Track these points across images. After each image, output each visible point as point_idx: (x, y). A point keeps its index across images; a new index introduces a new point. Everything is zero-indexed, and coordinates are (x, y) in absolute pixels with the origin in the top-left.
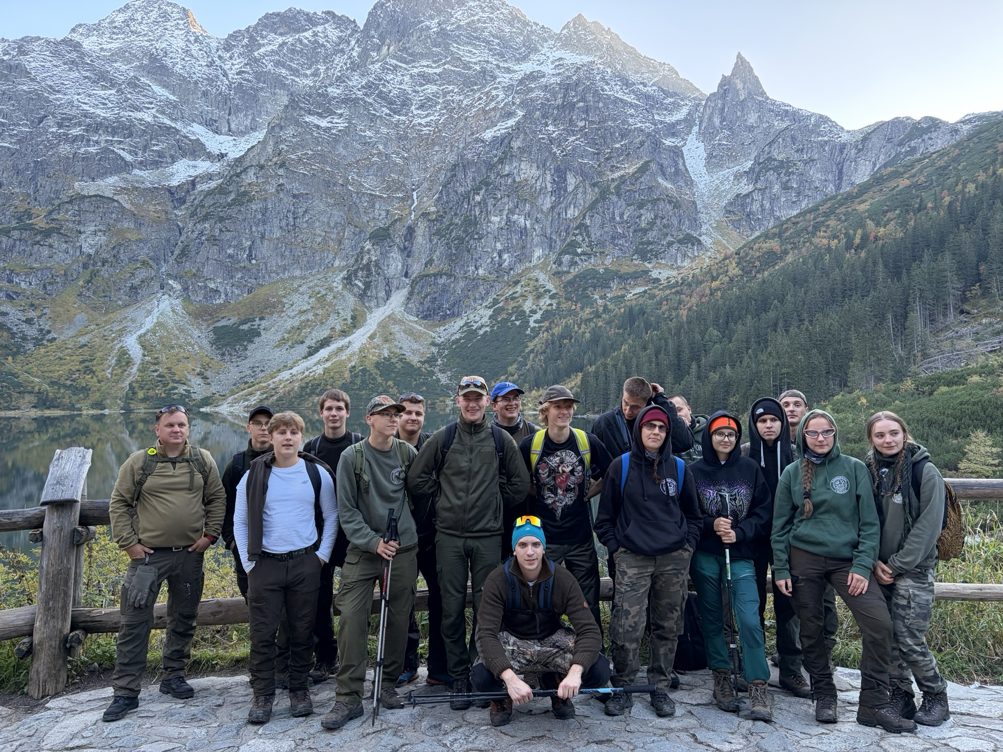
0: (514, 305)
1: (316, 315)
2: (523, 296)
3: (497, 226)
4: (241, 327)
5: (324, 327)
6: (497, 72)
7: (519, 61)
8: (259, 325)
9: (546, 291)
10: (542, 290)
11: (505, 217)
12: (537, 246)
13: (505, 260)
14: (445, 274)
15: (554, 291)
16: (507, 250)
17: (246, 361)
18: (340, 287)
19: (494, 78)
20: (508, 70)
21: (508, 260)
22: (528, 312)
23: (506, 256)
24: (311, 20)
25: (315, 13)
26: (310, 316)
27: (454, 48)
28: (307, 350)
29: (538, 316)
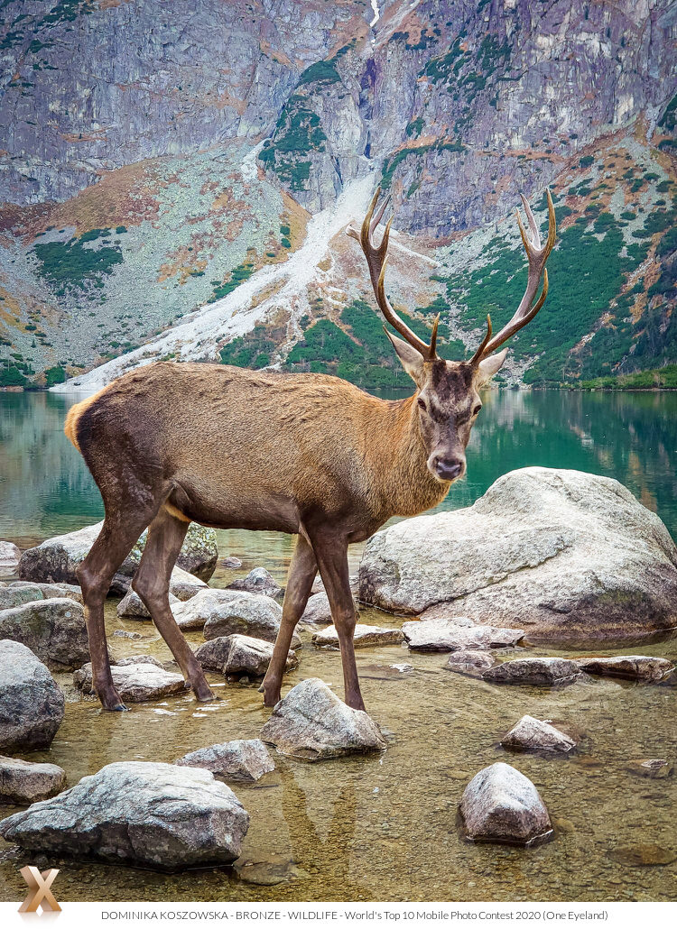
0: (588, 203)
1: (217, 225)
2: (604, 186)
3: (547, 54)
4: (86, 246)
5: (234, 247)
8: (118, 242)
9: (649, 177)
10: (639, 175)
11: (562, 37)
12: (624, 92)
13: (563, 119)
14: (449, 147)
15: (664, 178)
16: (564, 99)
17: (107, 306)
18: (255, 172)
21: (567, 120)
22: (617, 218)
23: (563, 112)
26: (208, 226)
28: (212, 288)
29: (639, 224)
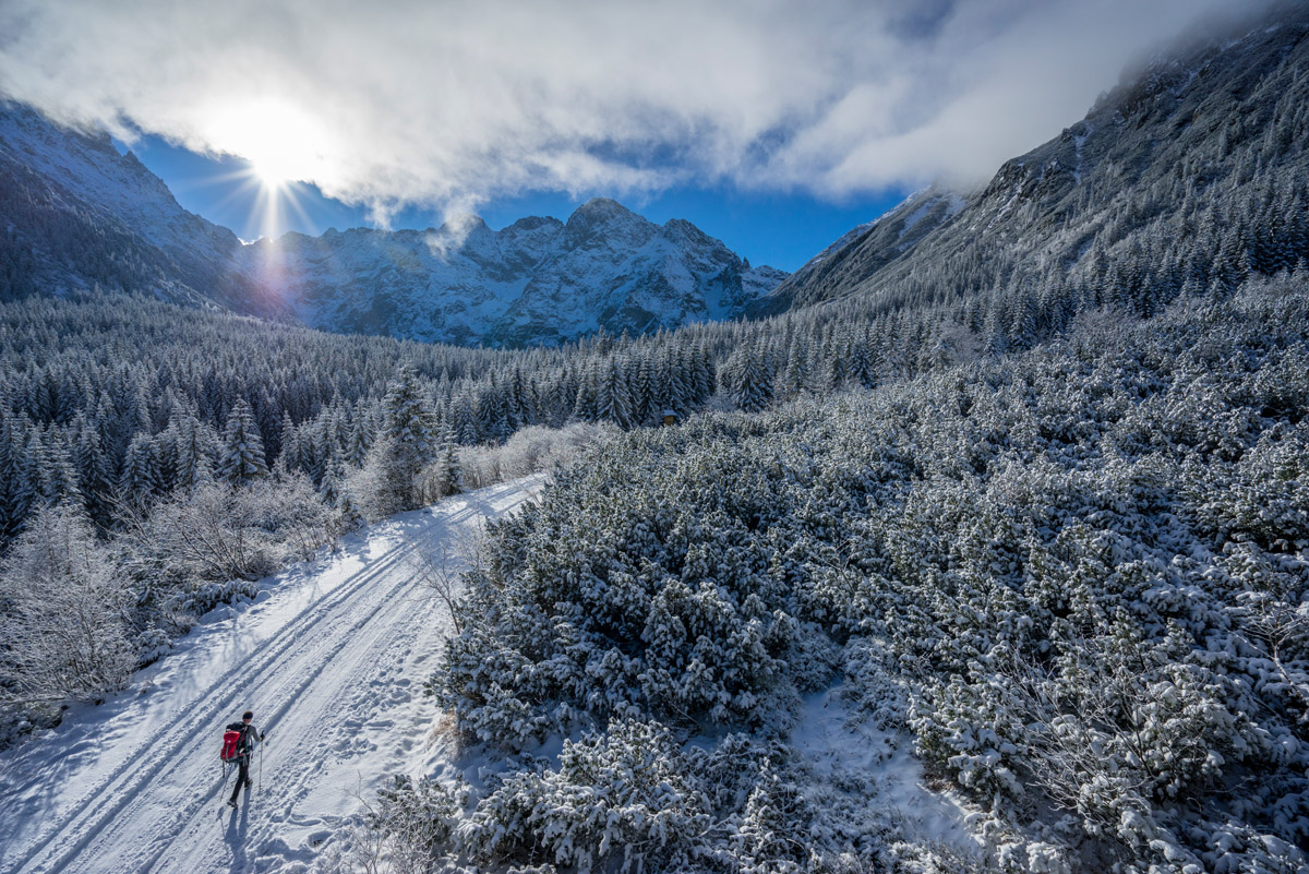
6: (628, 255)
7: (640, 246)
19: (626, 258)
20: (634, 253)
27: (608, 241)
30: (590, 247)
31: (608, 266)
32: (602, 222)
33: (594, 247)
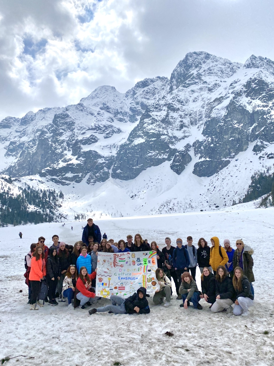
7: (229, 77)
19: (220, 86)
24: (152, 81)
25: (154, 78)
30: (189, 85)
31: (206, 94)
32: (196, 67)
33: (192, 84)
